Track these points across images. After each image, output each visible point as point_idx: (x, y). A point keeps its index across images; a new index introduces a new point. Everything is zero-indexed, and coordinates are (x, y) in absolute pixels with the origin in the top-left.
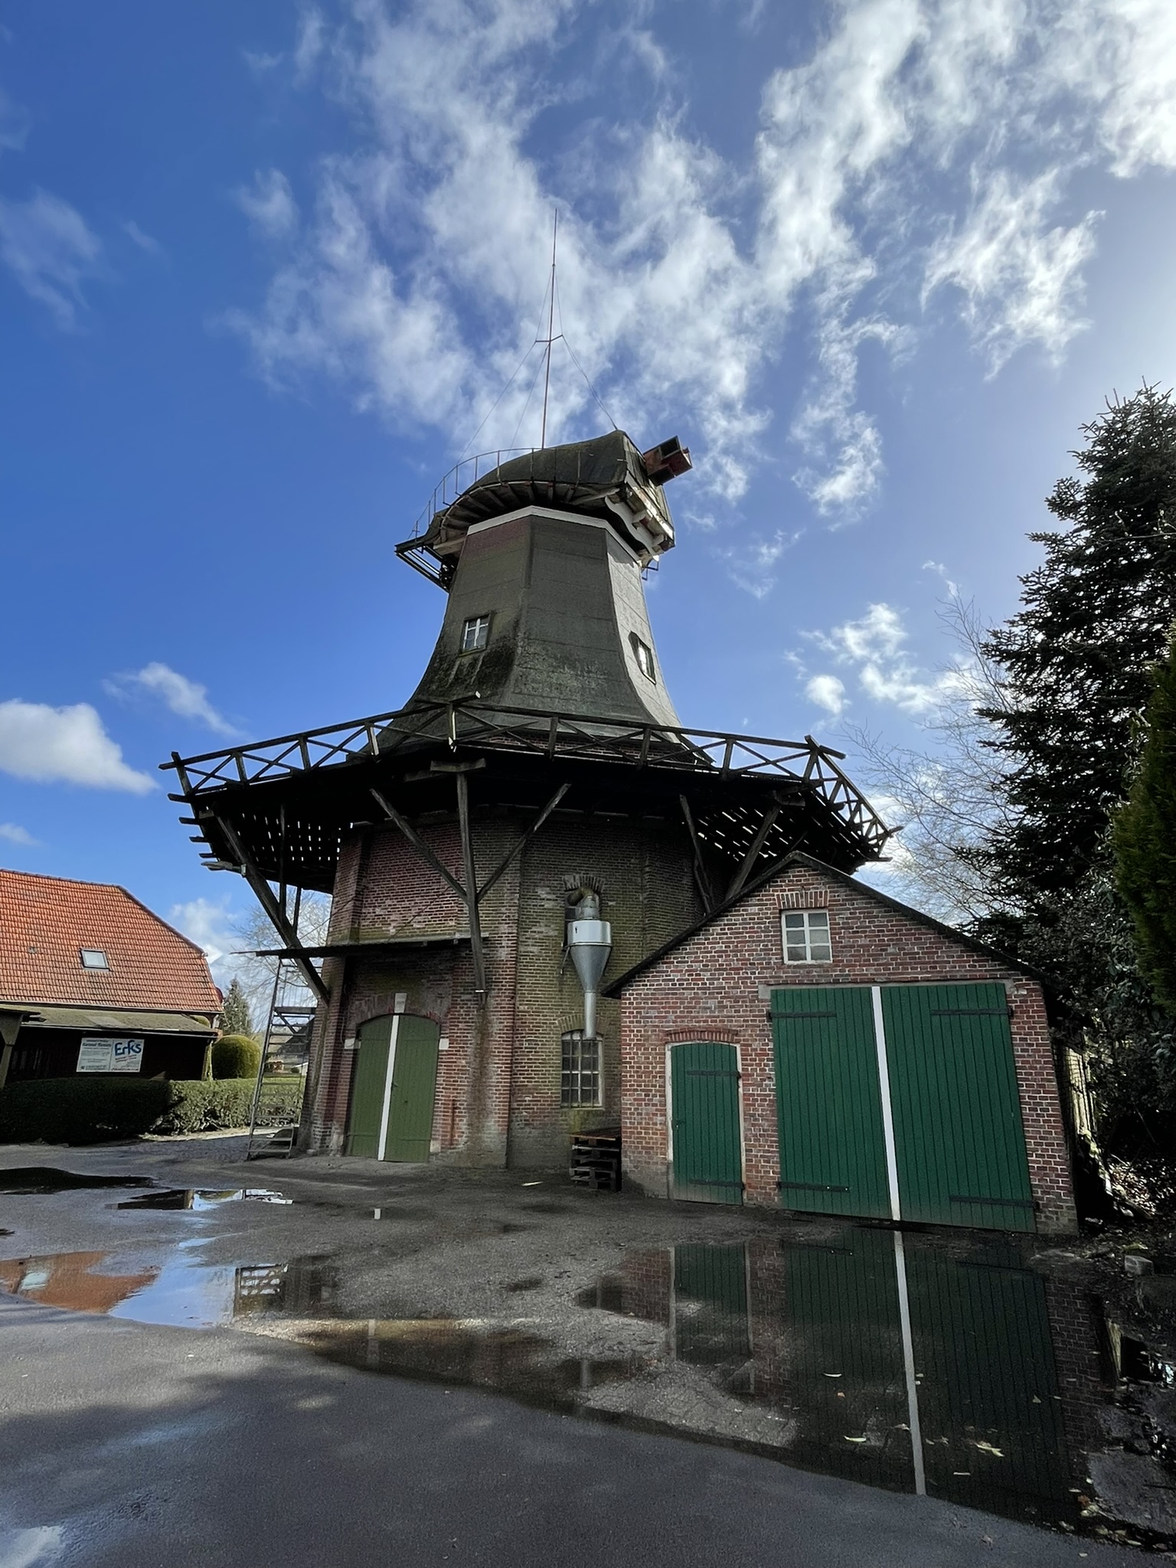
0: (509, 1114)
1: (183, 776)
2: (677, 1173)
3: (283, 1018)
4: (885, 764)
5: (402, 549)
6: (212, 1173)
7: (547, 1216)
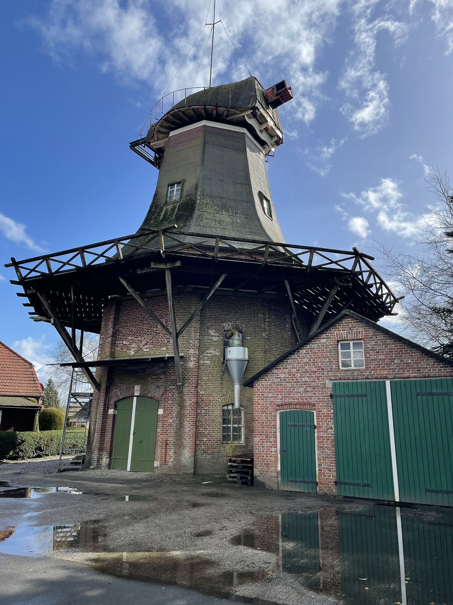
0: (195, 447)
1: (17, 271)
2: (283, 478)
3: (76, 399)
4: (395, 263)
5: (133, 145)
6: (39, 479)
7: (215, 499)
